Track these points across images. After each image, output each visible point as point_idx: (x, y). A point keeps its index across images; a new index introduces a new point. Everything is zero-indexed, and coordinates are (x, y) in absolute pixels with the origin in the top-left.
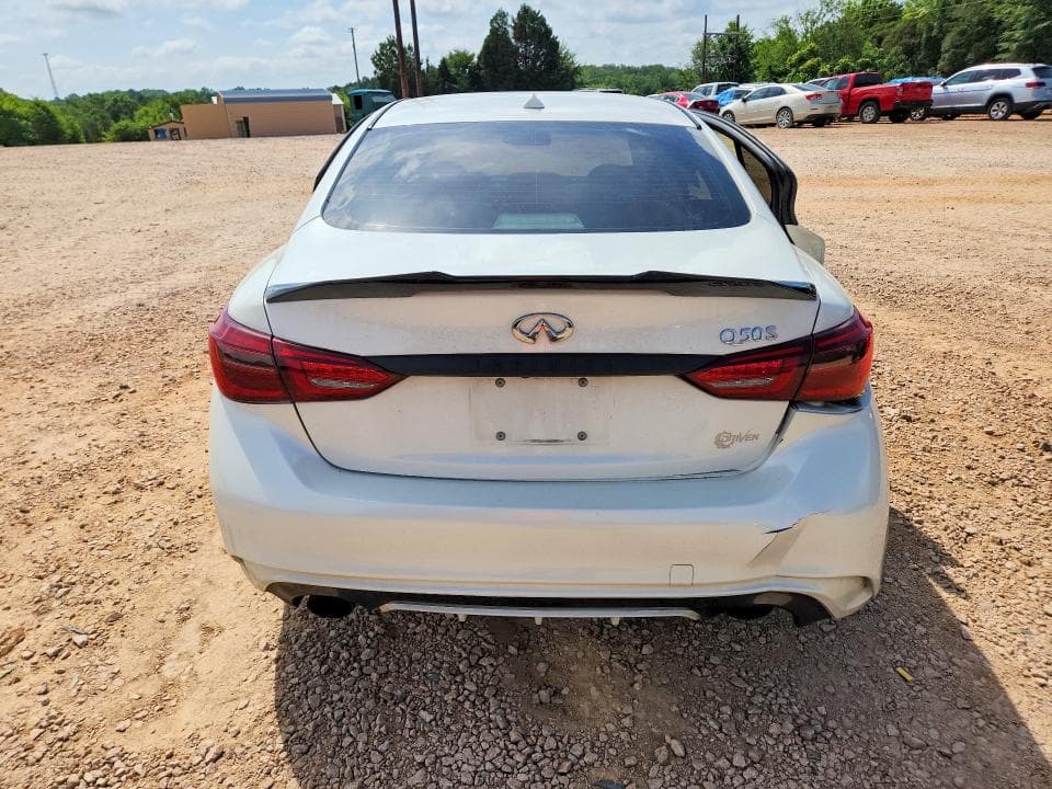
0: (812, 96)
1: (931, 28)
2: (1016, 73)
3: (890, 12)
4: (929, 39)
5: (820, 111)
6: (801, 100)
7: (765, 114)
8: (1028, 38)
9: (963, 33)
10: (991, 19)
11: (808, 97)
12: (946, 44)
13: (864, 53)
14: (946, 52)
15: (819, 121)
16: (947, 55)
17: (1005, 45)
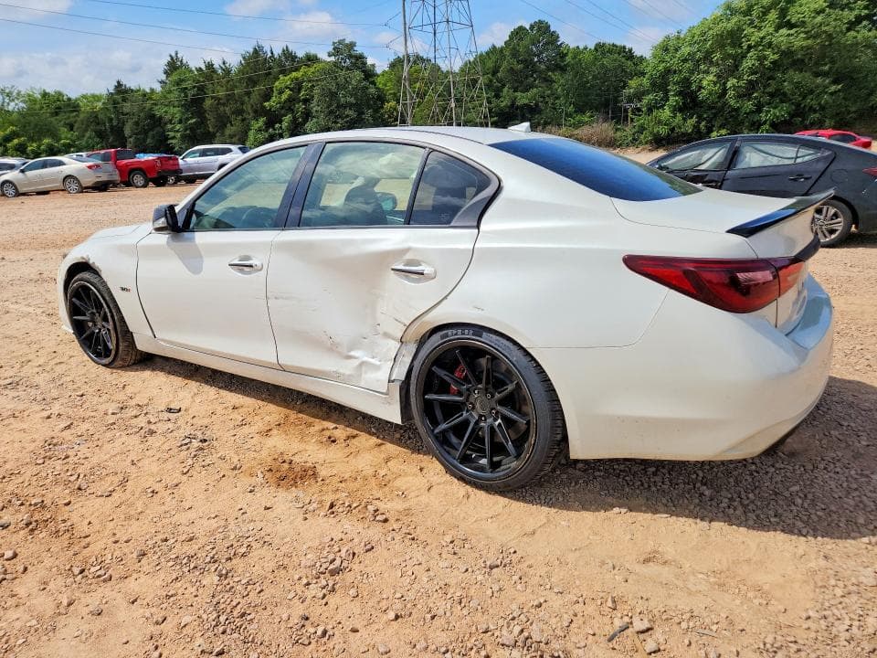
0: (93, 166)
1: (111, 120)
2: (229, 151)
3: (69, 105)
4: (112, 127)
5: (104, 178)
6: (83, 169)
7: (54, 181)
8: (186, 130)
9: (137, 123)
10: (154, 115)
11: (90, 167)
12: (127, 132)
13: (63, 136)
14: (130, 137)
15: (101, 187)
16: (131, 139)
17: (172, 134)
